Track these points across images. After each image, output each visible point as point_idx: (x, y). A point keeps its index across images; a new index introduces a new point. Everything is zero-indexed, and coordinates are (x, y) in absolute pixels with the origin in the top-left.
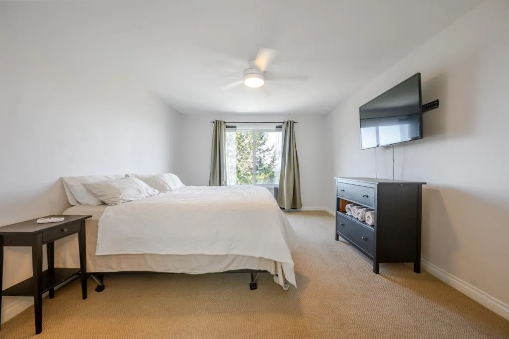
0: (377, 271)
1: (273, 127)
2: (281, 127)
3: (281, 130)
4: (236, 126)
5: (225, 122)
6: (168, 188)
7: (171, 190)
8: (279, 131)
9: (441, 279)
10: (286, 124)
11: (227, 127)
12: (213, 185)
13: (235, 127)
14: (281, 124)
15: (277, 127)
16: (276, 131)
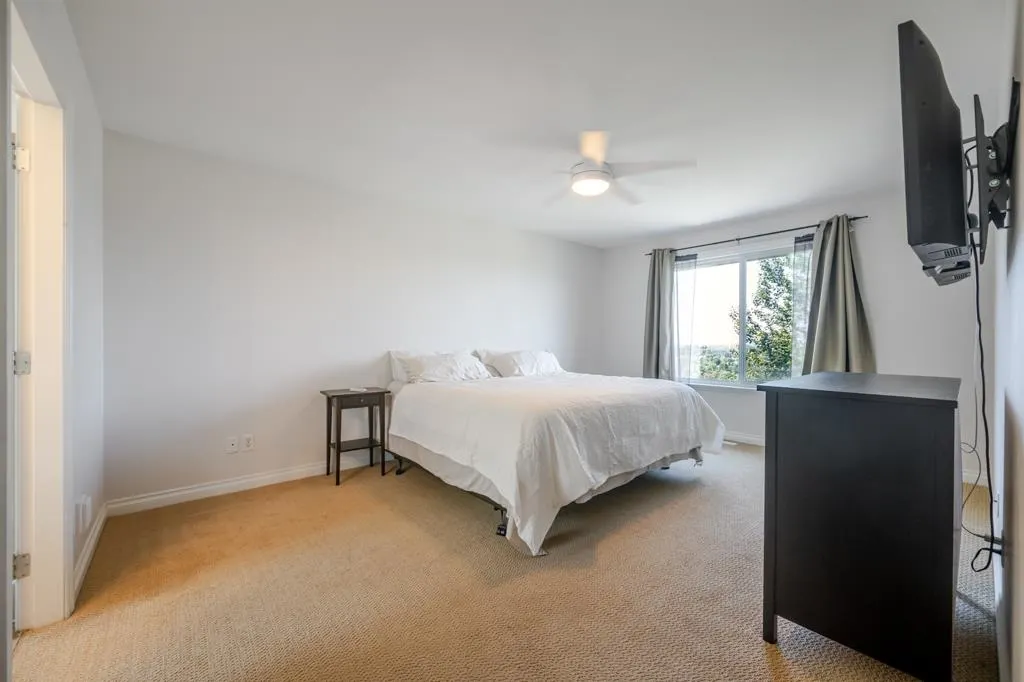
1: (788, 241)
2: (809, 238)
4: (696, 255)
5: (672, 251)
6: (517, 372)
7: (520, 374)
8: (802, 250)
10: (822, 227)
11: (677, 259)
13: (694, 256)
14: (810, 231)
15: (798, 240)
16: (795, 251)
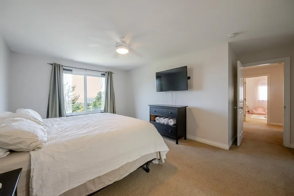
0: (177, 143)
1: (100, 74)
2: (104, 75)
3: (104, 77)
4: (72, 70)
5: (62, 66)
8: (103, 77)
9: (192, 139)
10: (107, 73)
11: (64, 69)
12: (52, 117)
14: (104, 73)
15: (102, 74)
16: (101, 77)
